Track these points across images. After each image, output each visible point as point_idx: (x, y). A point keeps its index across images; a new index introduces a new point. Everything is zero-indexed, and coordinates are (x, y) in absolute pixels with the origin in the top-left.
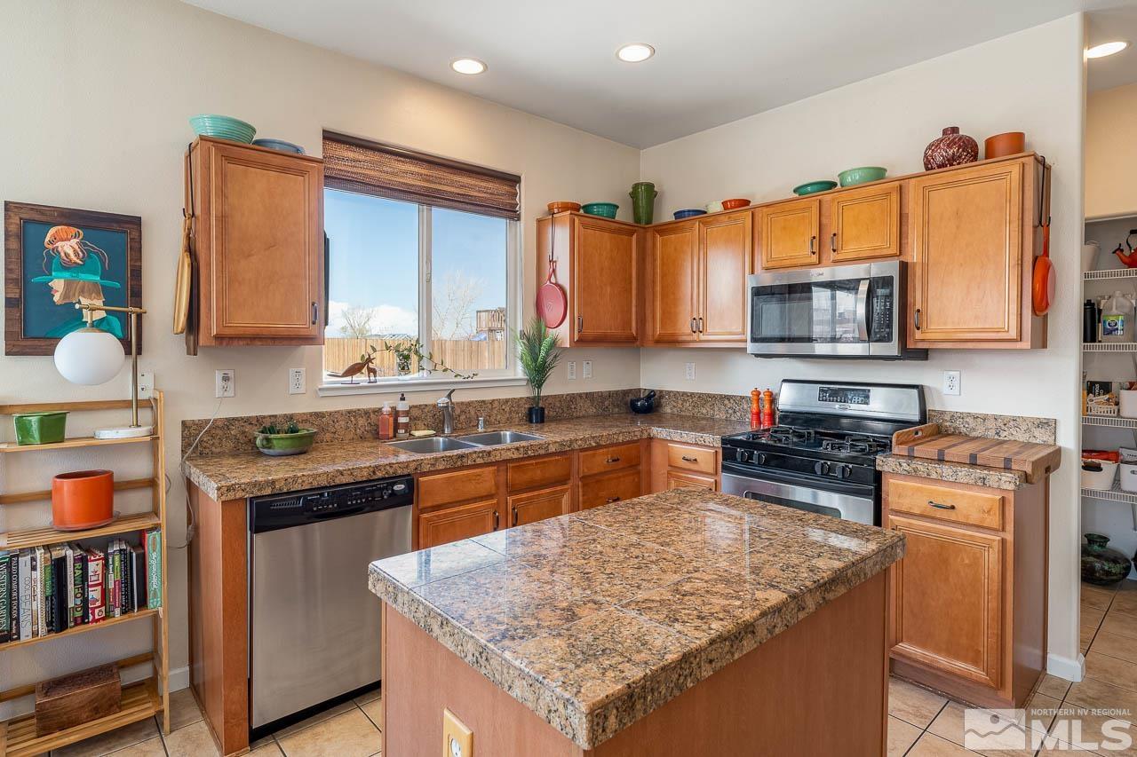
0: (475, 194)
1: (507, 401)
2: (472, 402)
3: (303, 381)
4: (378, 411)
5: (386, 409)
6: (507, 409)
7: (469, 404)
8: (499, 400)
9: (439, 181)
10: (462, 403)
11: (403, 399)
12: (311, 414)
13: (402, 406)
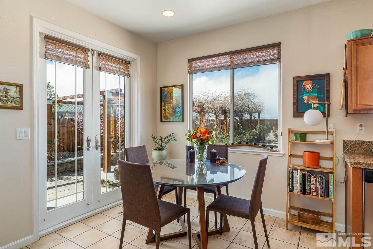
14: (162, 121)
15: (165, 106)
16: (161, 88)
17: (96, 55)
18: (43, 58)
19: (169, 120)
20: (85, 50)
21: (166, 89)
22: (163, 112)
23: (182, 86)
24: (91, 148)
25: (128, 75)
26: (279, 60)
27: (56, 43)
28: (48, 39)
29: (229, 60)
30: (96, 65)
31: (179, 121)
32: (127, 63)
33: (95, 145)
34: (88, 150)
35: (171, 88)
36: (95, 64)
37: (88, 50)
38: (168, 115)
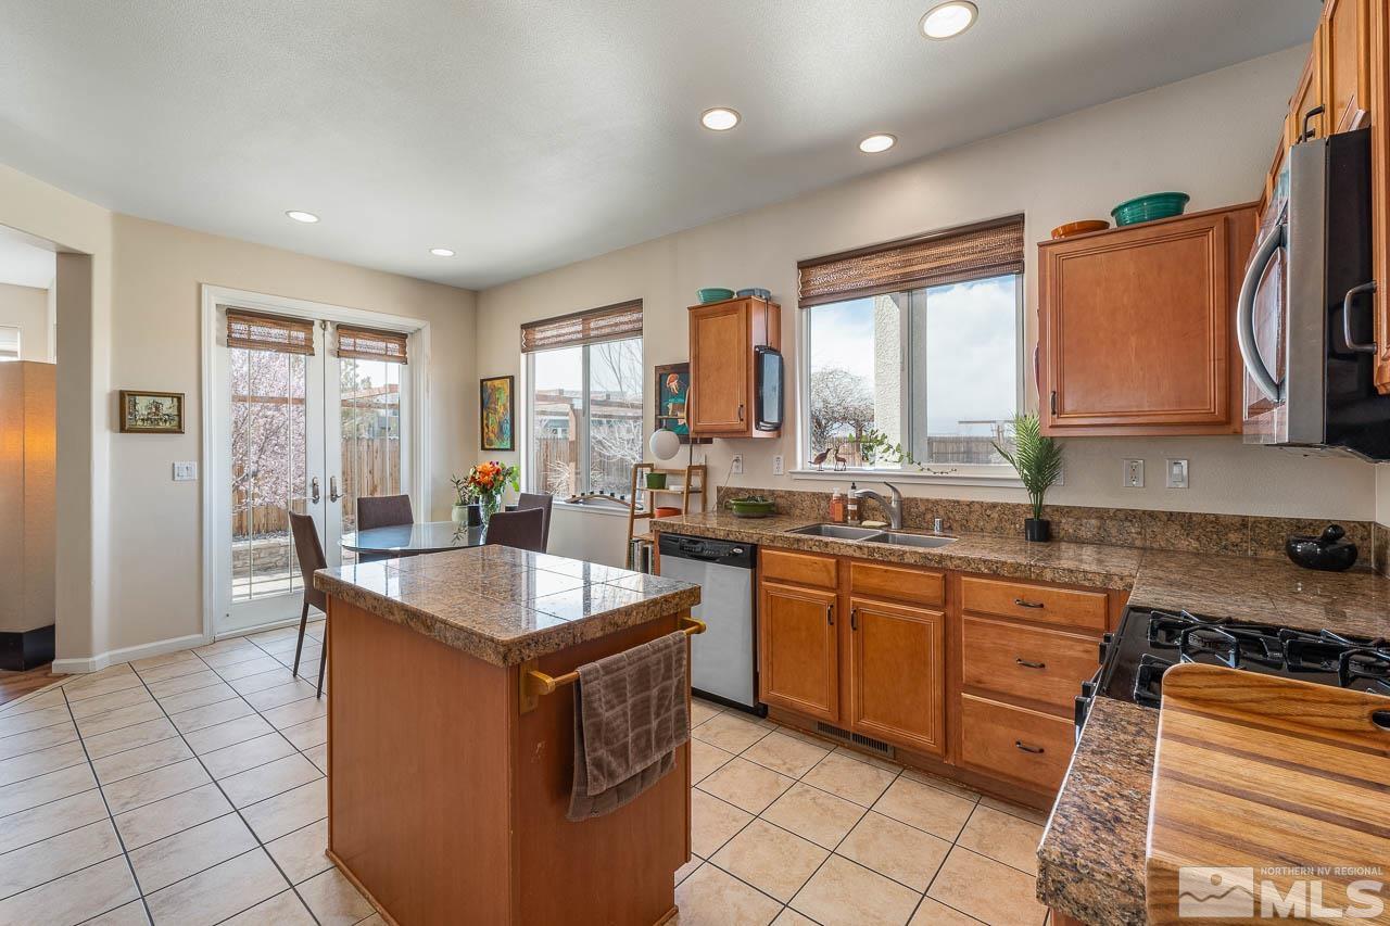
0: (959, 260)
1: (994, 506)
2: (941, 500)
3: (782, 465)
4: (828, 497)
5: (836, 495)
6: (995, 515)
7: (937, 502)
8: (981, 504)
9: (908, 263)
10: (928, 500)
11: (854, 487)
12: (786, 492)
13: (851, 494)
14: (483, 448)
15: (487, 419)
16: (482, 381)
17: (330, 328)
18: (223, 345)
19: (493, 447)
20: (306, 324)
21: (489, 383)
22: (486, 430)
23: (512, 379)
24: (321, 500)
25: (404, 361)
26: (638, 332)
27: (247, 318)
28: (234, 314)
29: (580, 328)
30: (331, 347)
31: (507, 450)
32: (401, 337)
33: (328, 493)
34: (315, 501)
35: (497, 383)
36: (329, 346)
37: (312, 323)
38: (491, 435)
